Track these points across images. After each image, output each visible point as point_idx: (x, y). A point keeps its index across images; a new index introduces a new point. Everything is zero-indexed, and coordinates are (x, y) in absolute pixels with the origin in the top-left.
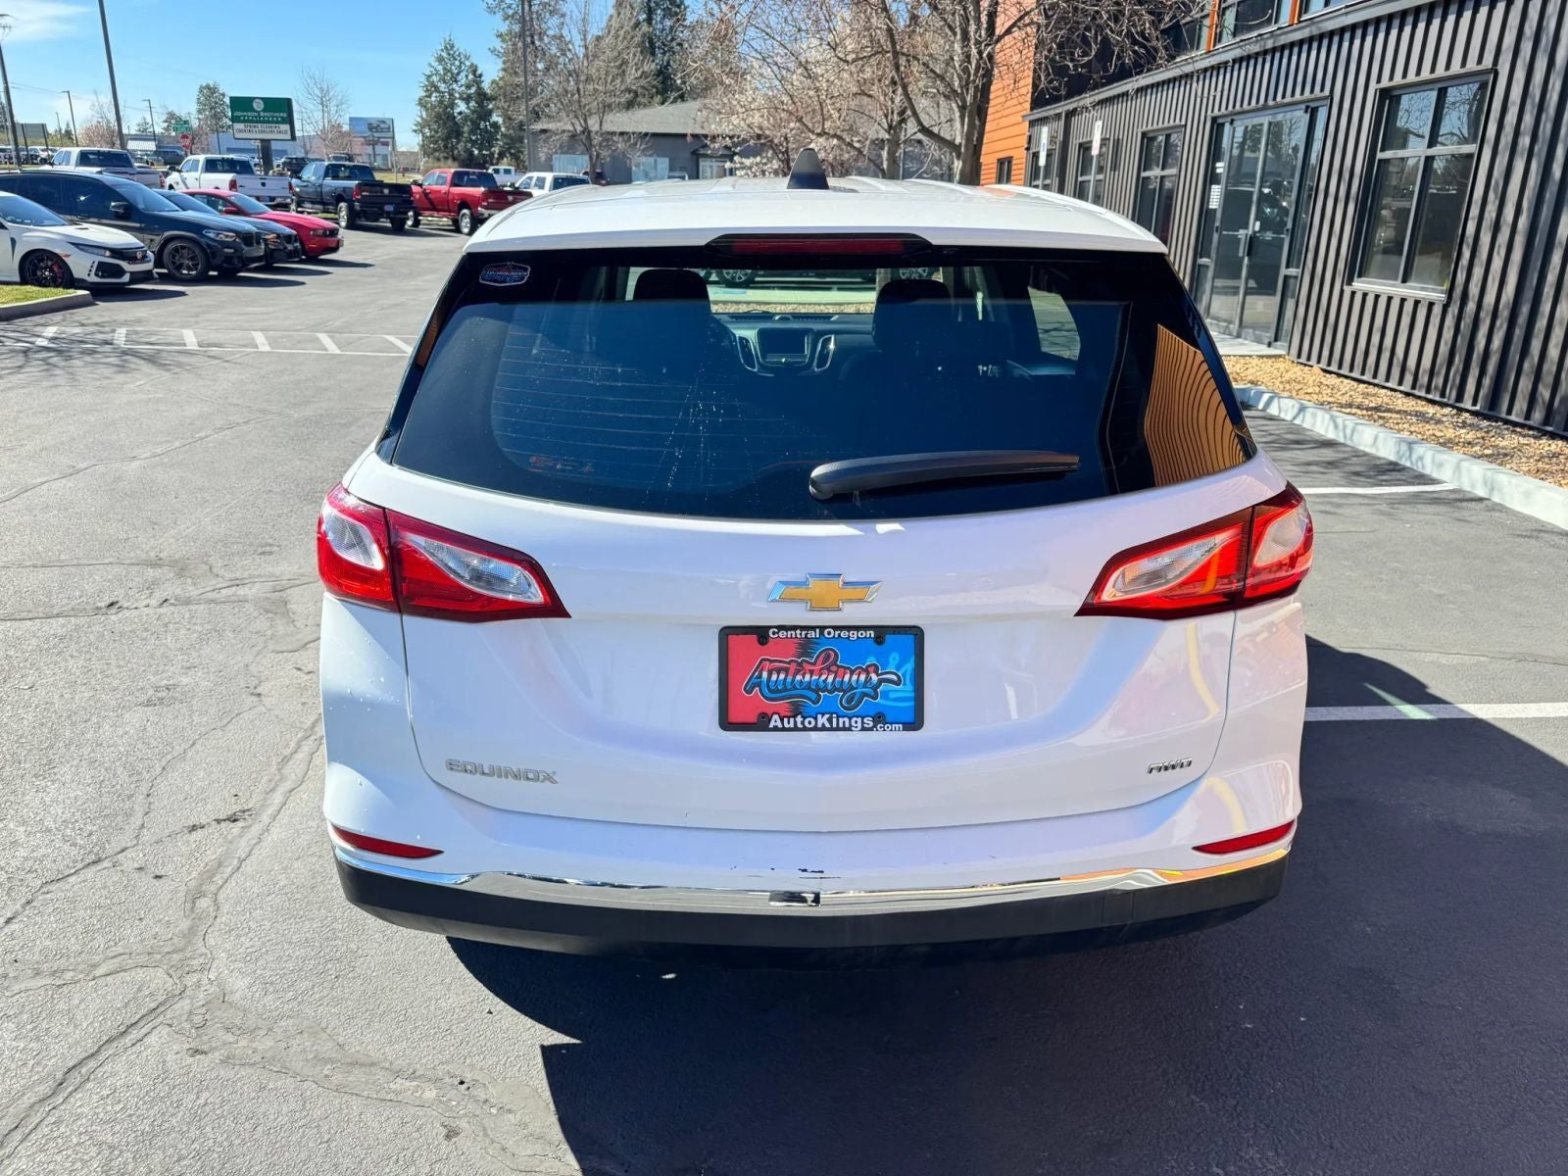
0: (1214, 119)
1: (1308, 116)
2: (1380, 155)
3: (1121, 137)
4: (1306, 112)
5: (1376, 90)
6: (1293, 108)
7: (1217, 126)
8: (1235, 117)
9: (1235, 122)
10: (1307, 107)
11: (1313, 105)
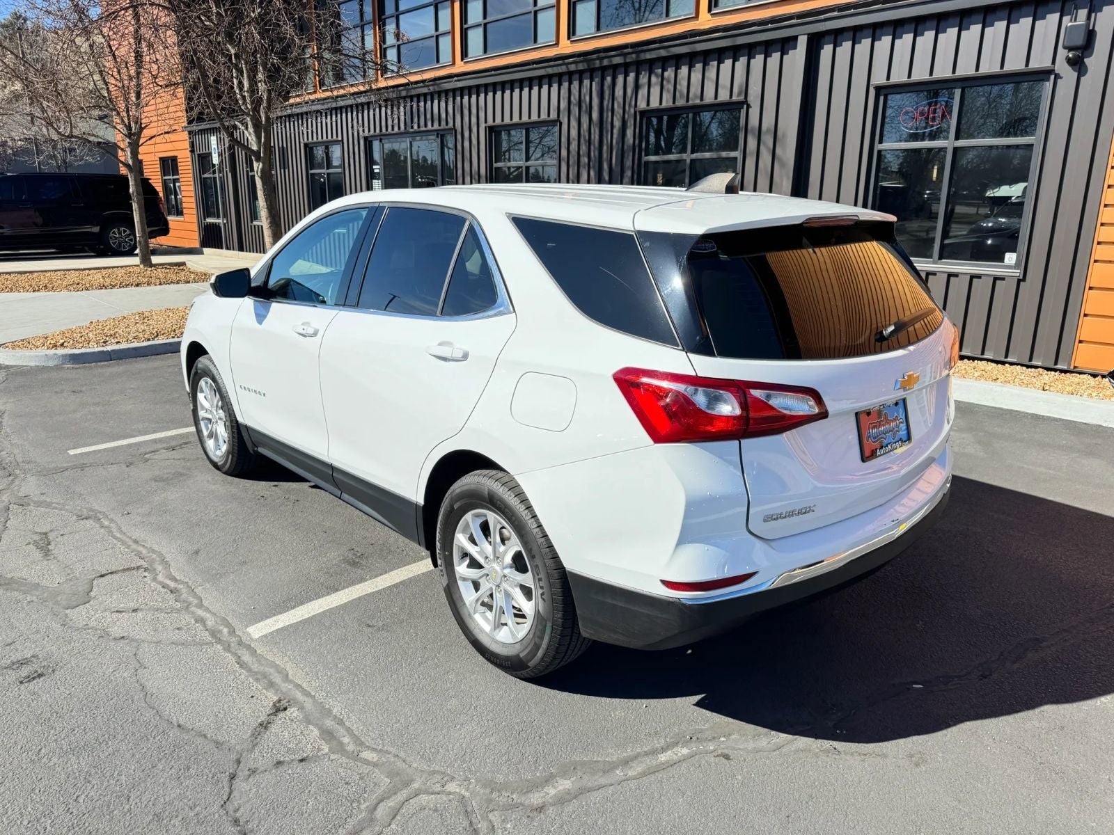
0: (366, 138)
1: (439, 140)
2: (495, 165)
3: (285, 145)
4: (438, 137)
5: (486, 127)
6: (428, 134)
7: (368, 142)
8: (382, 137)
9: (383, 141)
10: (438, 134)
11: (442, 133)
